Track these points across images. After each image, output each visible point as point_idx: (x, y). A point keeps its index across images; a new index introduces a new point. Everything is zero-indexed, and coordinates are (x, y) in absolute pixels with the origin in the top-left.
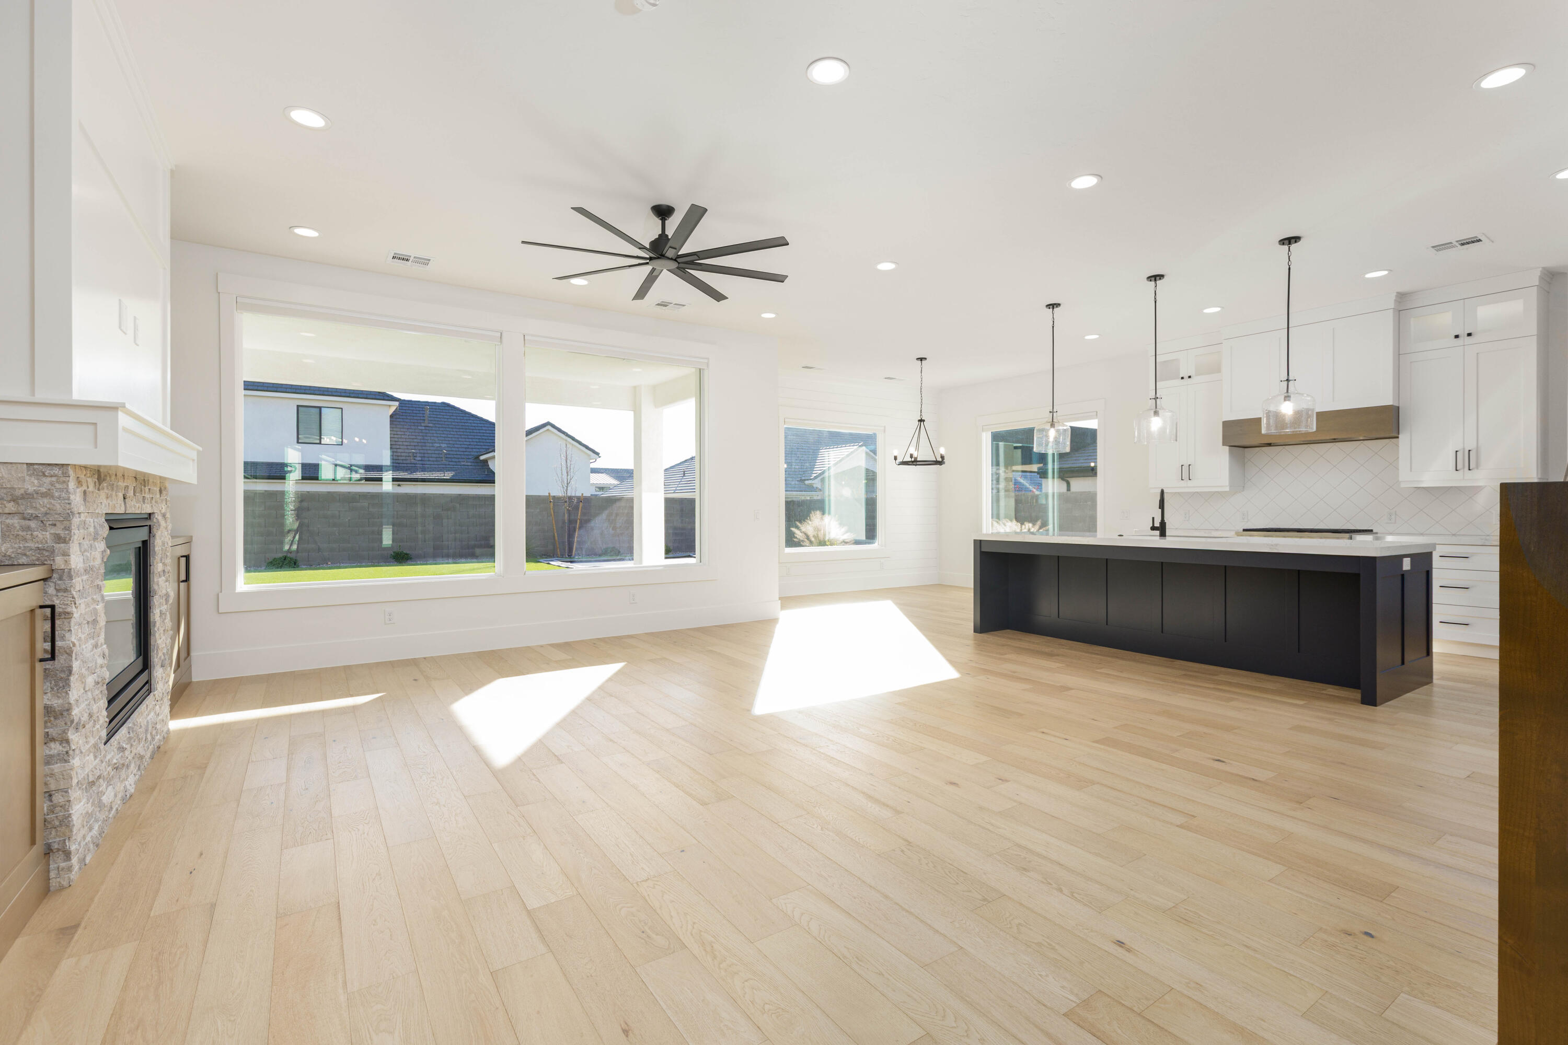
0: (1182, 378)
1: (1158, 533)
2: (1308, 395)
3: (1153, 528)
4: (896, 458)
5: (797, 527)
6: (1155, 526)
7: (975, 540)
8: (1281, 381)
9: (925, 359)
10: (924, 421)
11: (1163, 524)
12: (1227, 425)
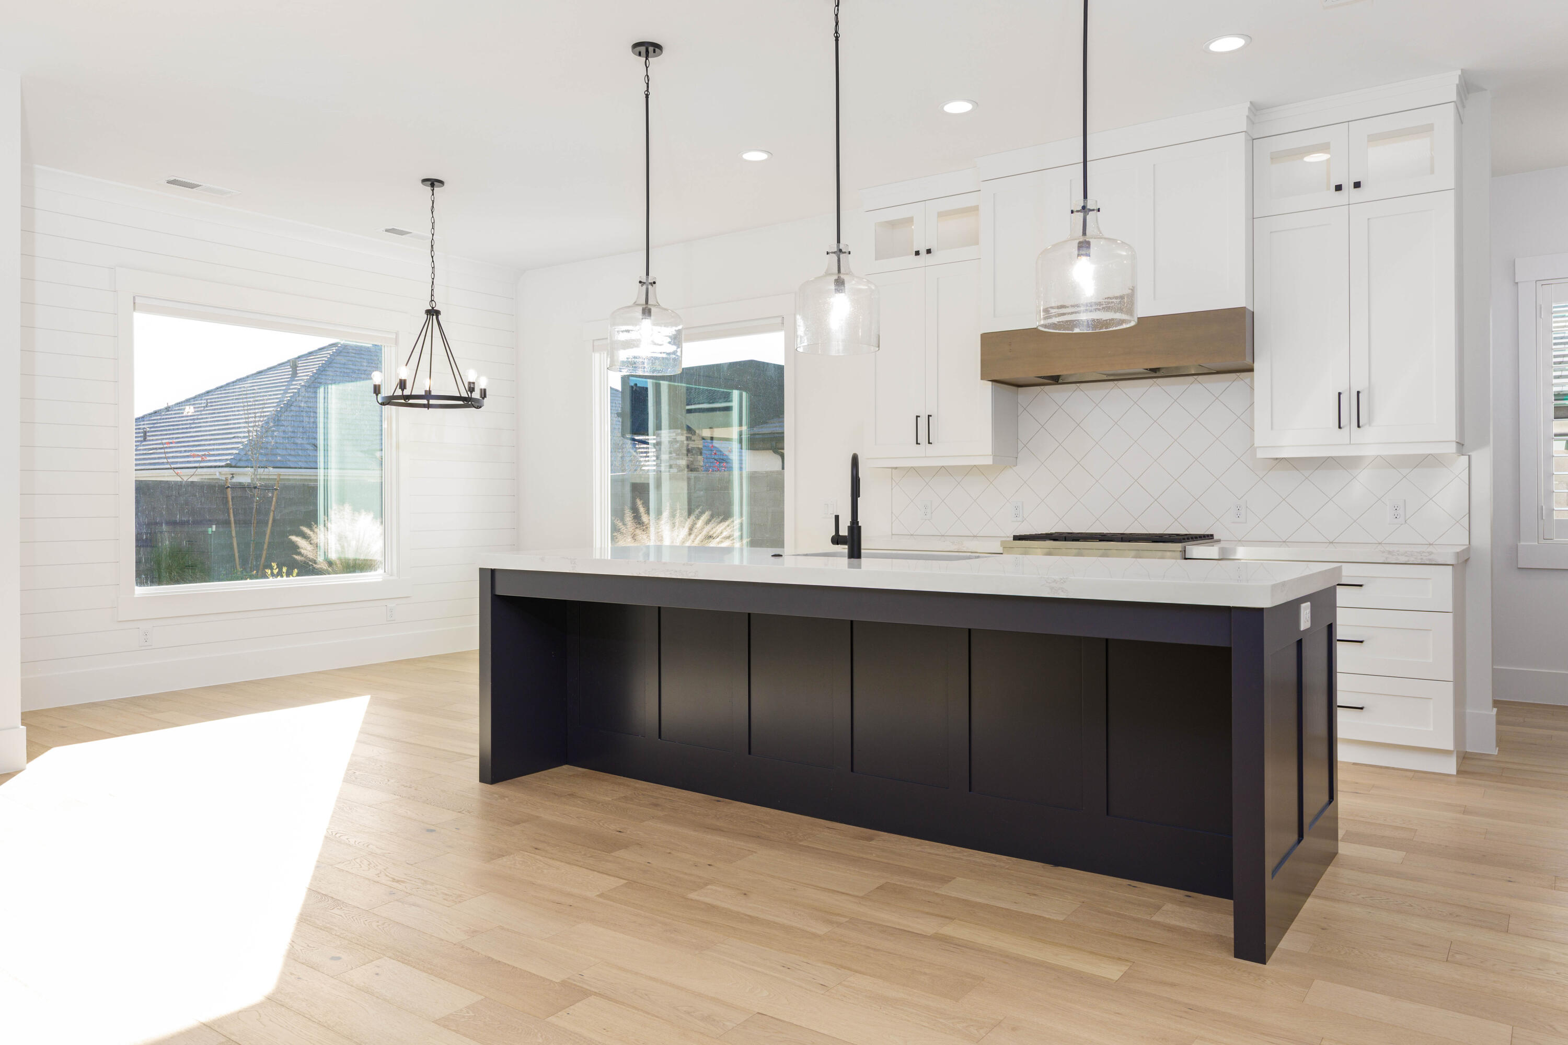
0: (917, 253)
1: (844, 549)
2: (1122, 242)
3: (837, 540)
4: (377, 390)
5: (304, 536)
6: (841, 534)
7: (481, 570)
8: (1072, 212)
9: (441, 182)
10: (437, 313)
11: (855, 529)
12: (990, 342)
